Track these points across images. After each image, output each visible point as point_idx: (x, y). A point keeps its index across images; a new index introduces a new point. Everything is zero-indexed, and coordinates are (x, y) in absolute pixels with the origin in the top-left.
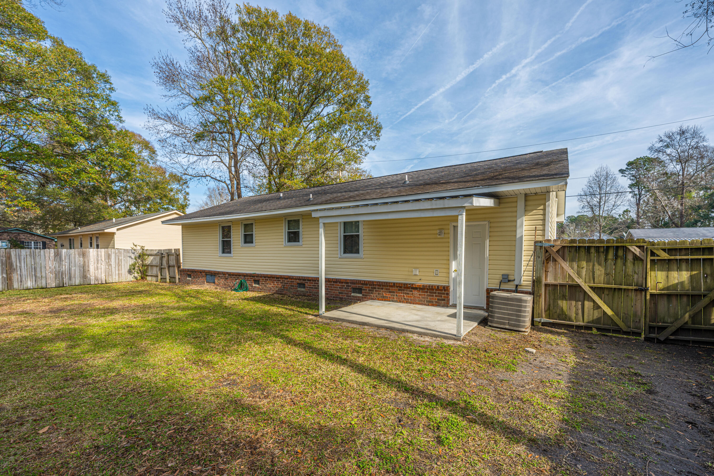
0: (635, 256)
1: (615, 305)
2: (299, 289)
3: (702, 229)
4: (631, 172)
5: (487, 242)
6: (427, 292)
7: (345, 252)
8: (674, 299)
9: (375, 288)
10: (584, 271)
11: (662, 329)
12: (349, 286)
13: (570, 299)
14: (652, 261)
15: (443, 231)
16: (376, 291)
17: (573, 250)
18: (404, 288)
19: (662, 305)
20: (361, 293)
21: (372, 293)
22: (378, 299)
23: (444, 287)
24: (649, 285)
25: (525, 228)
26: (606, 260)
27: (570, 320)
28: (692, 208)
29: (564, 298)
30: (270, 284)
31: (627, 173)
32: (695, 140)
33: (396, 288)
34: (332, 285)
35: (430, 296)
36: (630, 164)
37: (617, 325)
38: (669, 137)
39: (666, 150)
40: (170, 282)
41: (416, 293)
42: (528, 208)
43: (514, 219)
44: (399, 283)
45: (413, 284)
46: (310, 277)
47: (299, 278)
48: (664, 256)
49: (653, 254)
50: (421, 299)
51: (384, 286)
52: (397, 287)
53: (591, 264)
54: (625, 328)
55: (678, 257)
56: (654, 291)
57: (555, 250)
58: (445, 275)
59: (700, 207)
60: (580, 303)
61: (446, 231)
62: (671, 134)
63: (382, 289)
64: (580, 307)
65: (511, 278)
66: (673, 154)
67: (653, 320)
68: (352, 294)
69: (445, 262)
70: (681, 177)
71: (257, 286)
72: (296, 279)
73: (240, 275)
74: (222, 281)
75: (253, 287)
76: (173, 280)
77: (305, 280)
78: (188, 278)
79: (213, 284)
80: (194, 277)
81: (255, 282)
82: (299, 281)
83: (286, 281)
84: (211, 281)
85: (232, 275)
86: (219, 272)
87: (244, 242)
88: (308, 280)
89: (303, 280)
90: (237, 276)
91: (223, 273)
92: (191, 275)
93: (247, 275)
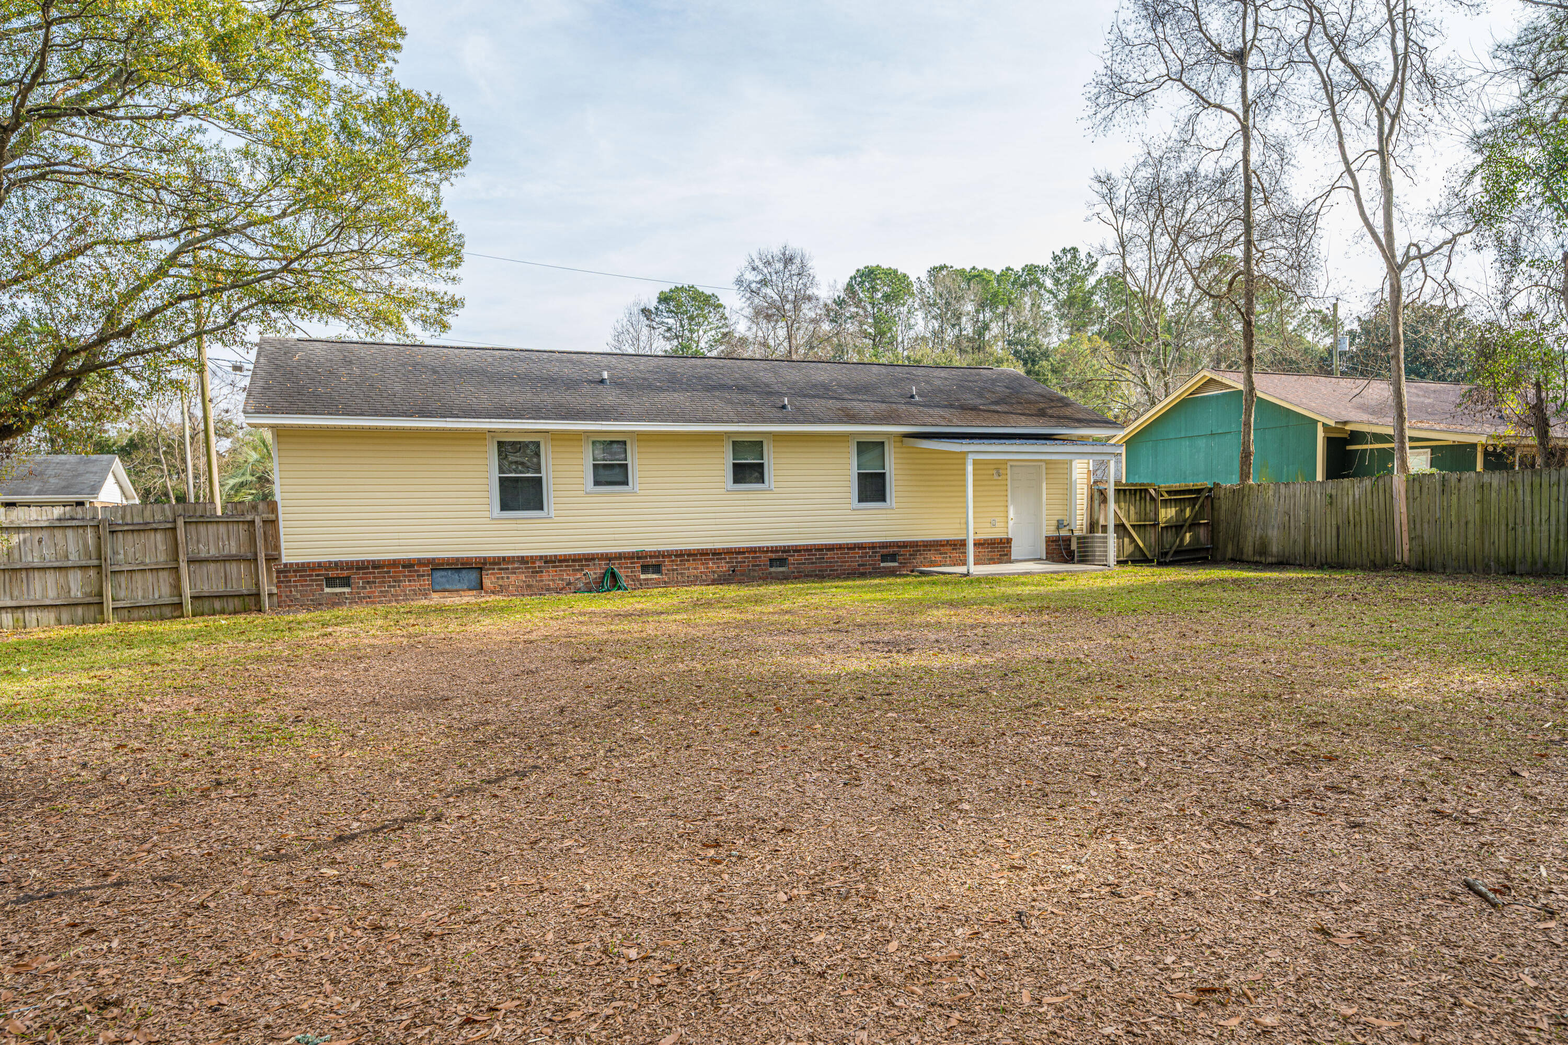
0: (1152, 496)
1: (1143, 539)
2: (772, 570)
4: (666, 320)
5: (1044, 485)
7: (861, 500)
8: (1169, 530)
9: (919, 551)
11: (1166, 554)
12: (877, 552)
14: (1160, 500)
15: (1001, 472)
16: (920, 554)
19: (1166, 534)
20: (895, 561)
21: (913, 559)
22: (925, 566)
23: (1005, 539)
24: (1159, 520)
25: (1078, 470)
30: (696, 569)
31: (657, 320)
34: (846, 554)
35: (991, 552)
36: (664, 299)
37: (1145, 555)
38: (767, 264)
39: (764, 291)
40: (197, 614)
46: (800, 546)
47: (774, 550)
48: (1166, 496)
49: (1161, 495)
51: (933, 546)
53: (1129, 505)
54: (1148, 556)
55: (1171, 498)
56: (1162, 525)
58: (1005, 524)
61: (1004, 472)
62: (770, 258)
63: (930, 550)
65: (1066, 523)
67: (1162, 547)
68: (882, 565)
69: (1002, 509)
71: (654, 576)
72: (767, 552)
73: (593, 559)
74: (517, 579)
75: (639, 580)
76: (217, 605)
77: (788, 551)
78: (327, 590)
79: (471, 593)
80: (368, 582)
81: (645, 569)
82: (773, 556)
83: (740, 557)
84: (458, 587)
85: (560, 561)
86: (504, 558)
87: (597, 483)
88: (795, 551)
89: (783, 552)
90: (580, 560)
91: (523, 560)
92: (348, 578)
93: (620, 556)
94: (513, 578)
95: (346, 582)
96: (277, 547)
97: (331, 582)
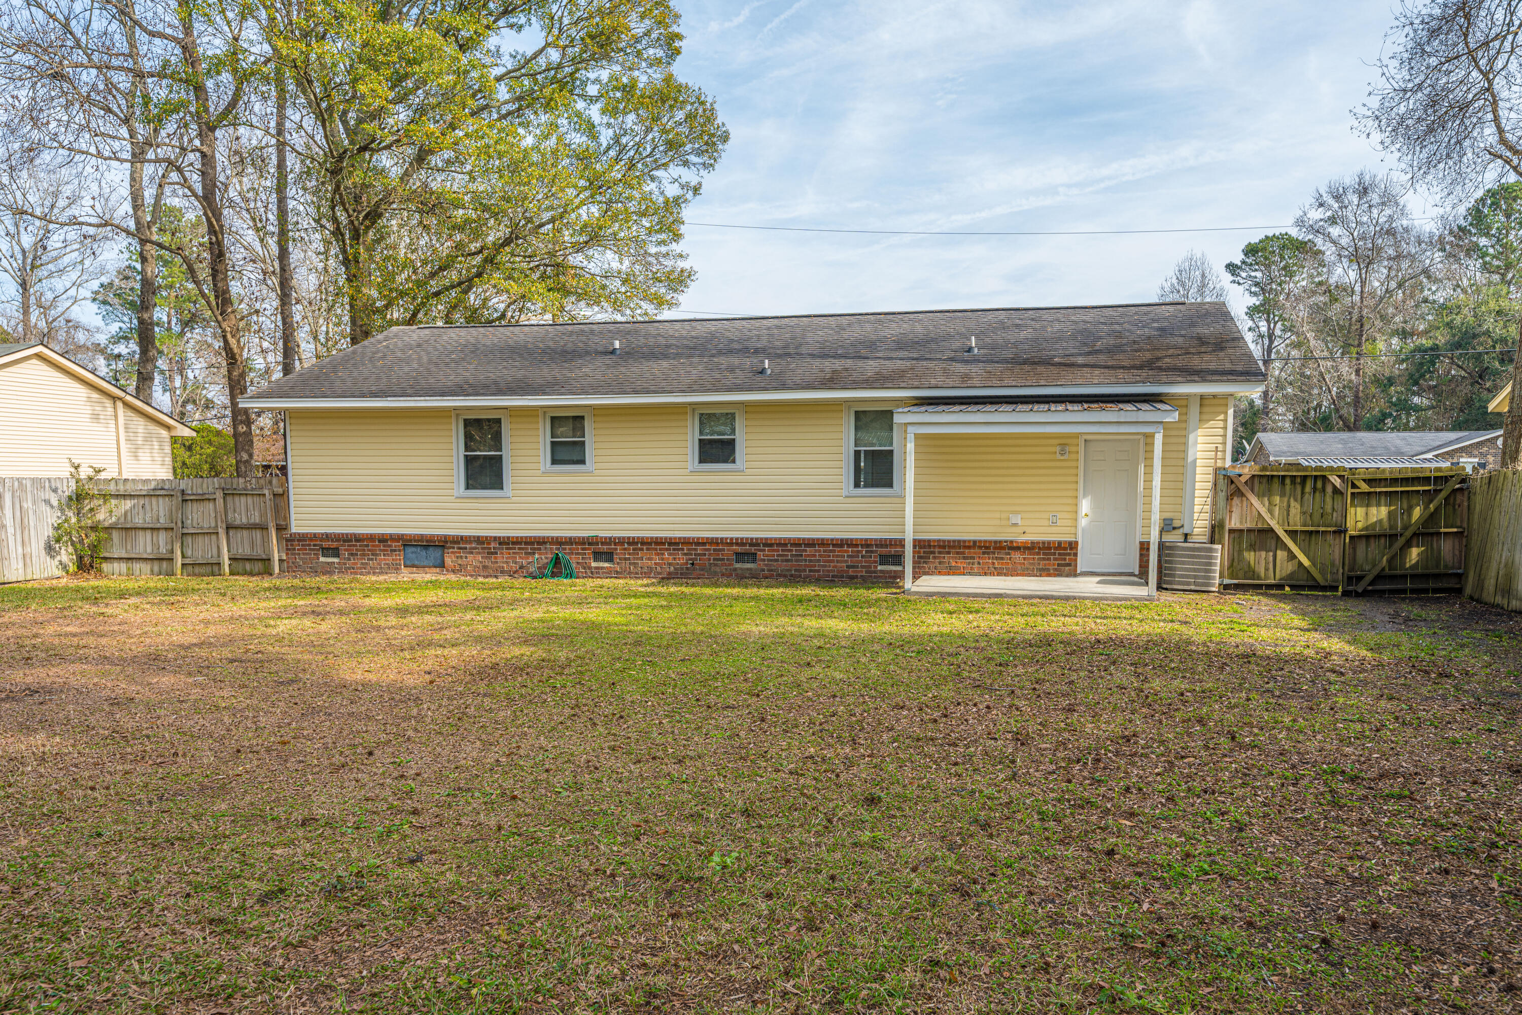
0: (1334, 487)
1: (1311, 554)
2: (738, 565)
3: (1394, 435)
4: (1253, 274)
5: (1141, 468)
6: (1038, 554)
7: (856, 485)
8: (1372, 540)
9: (934, 553)
10: (1277, 509)
11: (1360, 578)
12: (872, 552)
13: (1260, 550)
14: (1352, 494)
15: (1067, 449)
16: (935, 558)
17: (1265, 480)
18: (995, 548)
19: (1361, 547)
20: (898, 564)
21: (925, 562)
22: (940, 573)
23: (1070, 543)
24: (1348, 525)
25: (1200, 447)
26: (1303, 493)
27: (1259, 578)
28: (1376, 381)
29: (1252, 547)
30: (650, 559)
31: (1244, 274)
32: (1388, 212)
33: (977, 550)
34: (831, 551)
35: (1044, 559)
36: (1251, 250)
37: (1314, 579)
38: (1337, 198)
39: (1331, 230)
40: (232, 574)
41: (1017, 556)
42: (1205, 417)
43: (1183, 433)
44: (985, 541)
45: (1012, 542)
46: (771, 539)
47: (740, 542)
48: (1364, 487)
49: (1354, 486)
50: (1027, 566)
51: (954, 547)
52: (980, 547)
53: (1286, 499)
54: (1322, 583)
55: (1378, 490)
56: (1353, 532)
57: (1243, 479)
58: (1069, 523)
59: (1391, 381)
60: (1271, 554)
61: (1073, 449)
62: (1341, 190)
63: (949, 553)
64: (1271, 559)
65: (1176, 524)
66: (1344, 241)
67: (1352, 569)
68: (879, 568)
69: (1070, 501)
70: (1356, 298)
71: (606, 565)
72: (731, 544)
73: (544, 543)
74: (475, 560)
75: (590, 568)
76: (248, 566)
77: (757, 545)
78: (322, 559)
79: (434, 570)
80: (352, 554)
81: (598, 556)
82: (739, 549)
83: (700, 550)
84: (425, 563)
85: (513, 543)
86: (462, 537)
87: (554, 462)
88: (766, 545)
89: (751, 545)
90: (532, 543)
91: (479, 540)
92: (337, 549)
93: (570, 541)
94: (470, 557)
95: (335, 553)
96: (287, 518)
97: (326, 552)
